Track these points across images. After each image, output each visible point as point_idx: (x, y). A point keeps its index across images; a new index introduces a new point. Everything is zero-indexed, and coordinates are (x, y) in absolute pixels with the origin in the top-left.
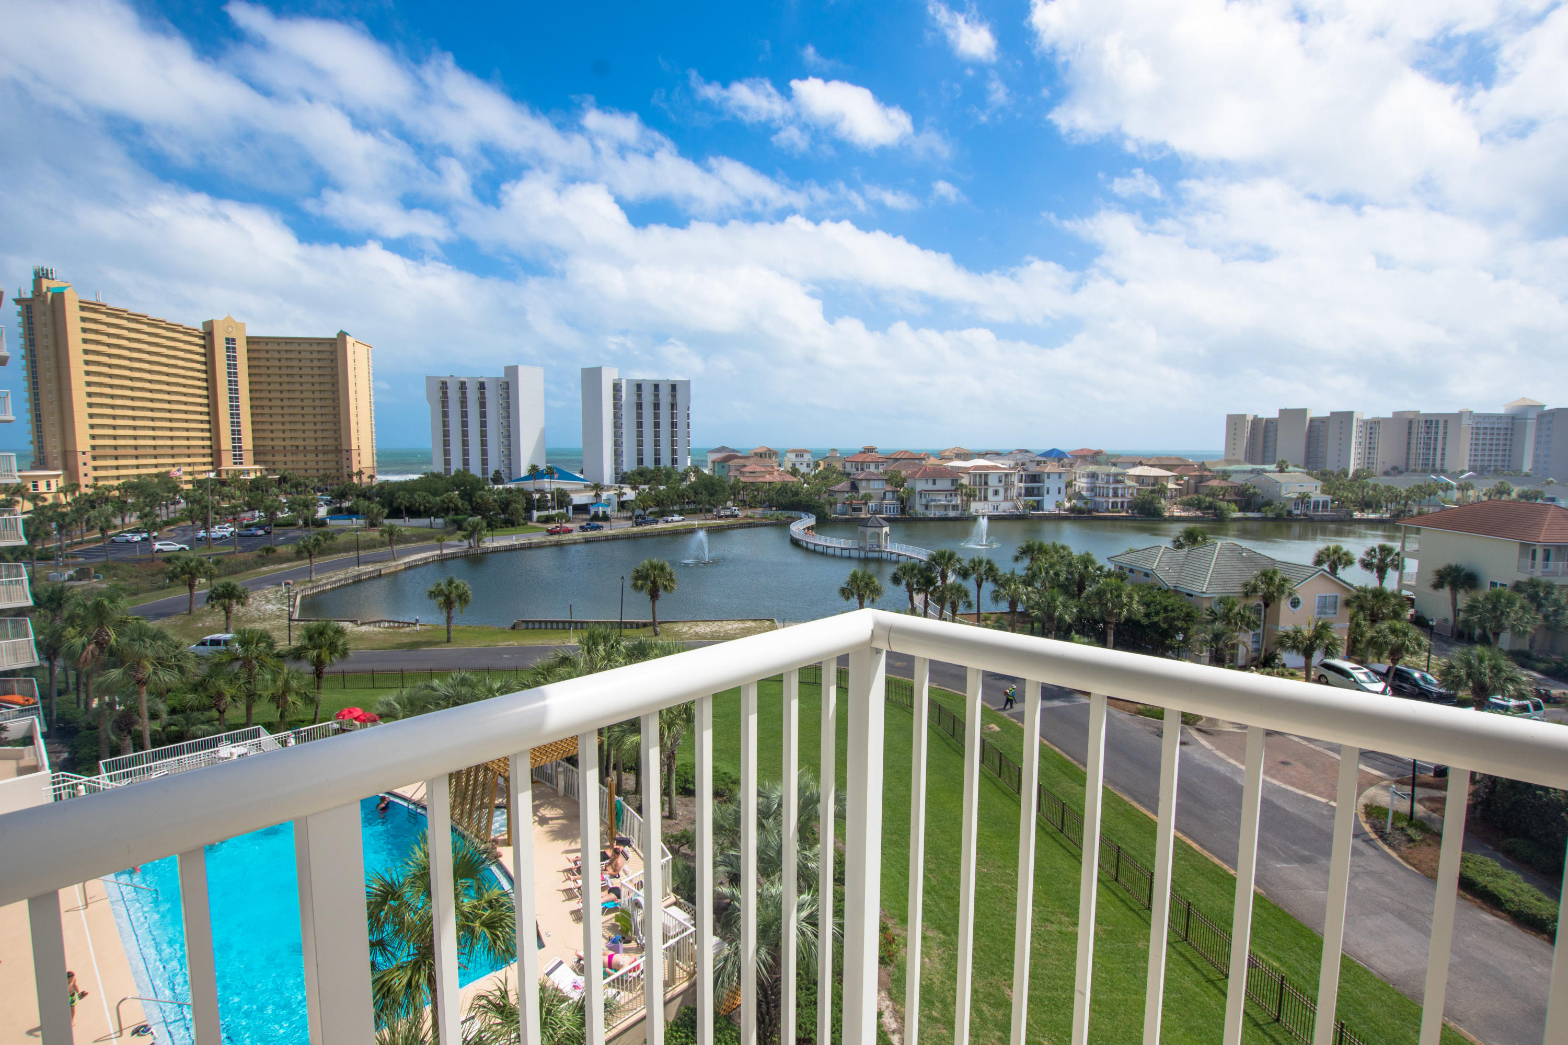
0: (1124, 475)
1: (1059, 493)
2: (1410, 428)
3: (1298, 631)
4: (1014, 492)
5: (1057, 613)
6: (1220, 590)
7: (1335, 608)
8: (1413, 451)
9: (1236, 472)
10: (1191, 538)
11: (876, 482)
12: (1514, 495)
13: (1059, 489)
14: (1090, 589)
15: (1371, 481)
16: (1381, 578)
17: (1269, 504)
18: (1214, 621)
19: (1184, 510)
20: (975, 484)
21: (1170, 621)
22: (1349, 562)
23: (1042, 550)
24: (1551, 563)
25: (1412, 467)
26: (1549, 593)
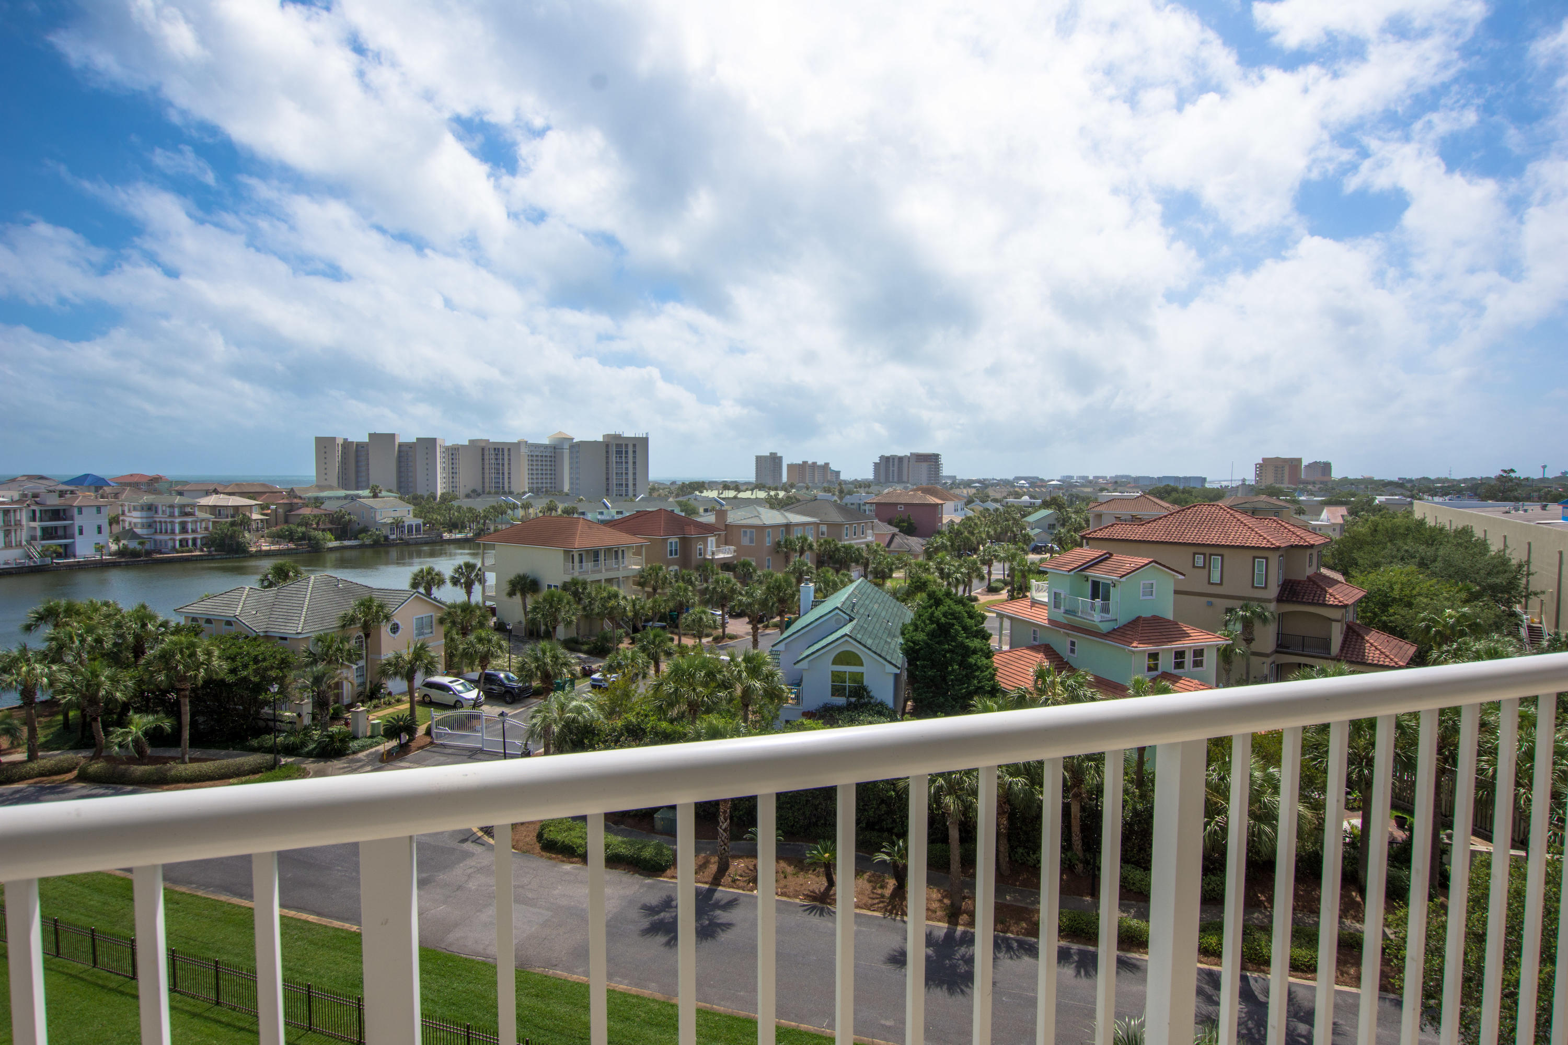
0: (193, 506)
1: (100, 532)
2: (483, 455)
3: (399, 657)
4: (24, 536)
5: (102, 693)
6: (317, 627)
7: (432, 627)
8: (487, 476)
9: (330, 498)
10: (282, 574)
12: (559, 511)
13: (99, 528)
14: (151, 653)
15: (455, 503)
16: (469, 593)
17: (365, 530)
18: (315, 662)
19: (273, 543)
21: (262, 673)
22: (441, 582)
23: (71, 611)
24: (584, 564)
25: (487, 490)
26: (585, 589)
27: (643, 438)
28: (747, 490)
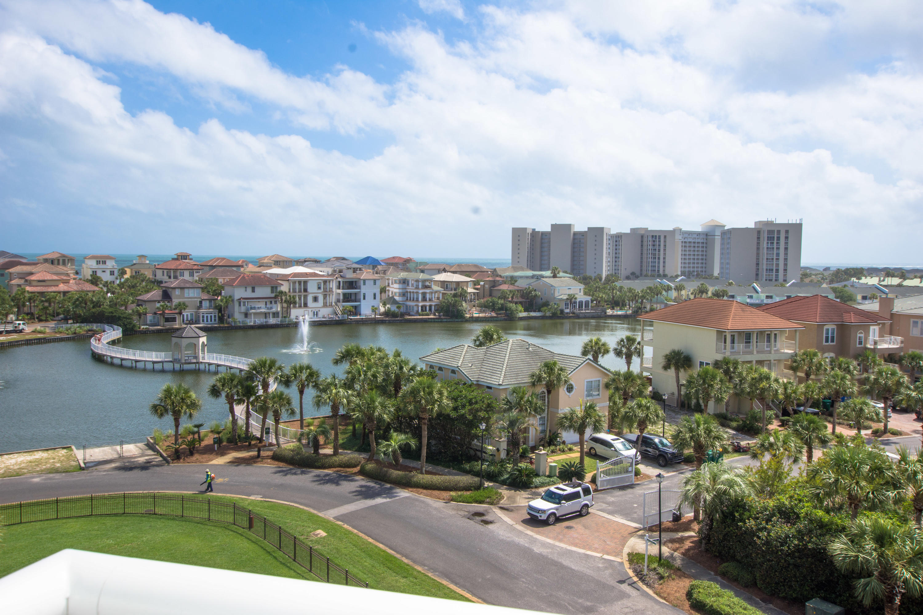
0: (431, 281)
1: (375, 298)
2: (642, 241)
3: (573, 413)
4: (333, 299)
5: (376, 414)
6: (513, 381)
7: (599, 391)
8: (645, 260)
9: (521, 277)
10: (488, 337)
11: (191, 291)
12: (710, 294)
13: (375, 295)
14: (405, 388)
15: (618, 284)
16: (629, 363)
17: (546, 304)
18: (510, 409)
19: (481, 312)
20: (294, 291)
21: (474, 413)
22: (606, 351)
23: (360, 353)
24: (736, 345)
25: (644, 273)
26: (735, 368)
27: (796, 224)
28: (915, 277)
